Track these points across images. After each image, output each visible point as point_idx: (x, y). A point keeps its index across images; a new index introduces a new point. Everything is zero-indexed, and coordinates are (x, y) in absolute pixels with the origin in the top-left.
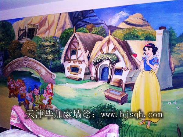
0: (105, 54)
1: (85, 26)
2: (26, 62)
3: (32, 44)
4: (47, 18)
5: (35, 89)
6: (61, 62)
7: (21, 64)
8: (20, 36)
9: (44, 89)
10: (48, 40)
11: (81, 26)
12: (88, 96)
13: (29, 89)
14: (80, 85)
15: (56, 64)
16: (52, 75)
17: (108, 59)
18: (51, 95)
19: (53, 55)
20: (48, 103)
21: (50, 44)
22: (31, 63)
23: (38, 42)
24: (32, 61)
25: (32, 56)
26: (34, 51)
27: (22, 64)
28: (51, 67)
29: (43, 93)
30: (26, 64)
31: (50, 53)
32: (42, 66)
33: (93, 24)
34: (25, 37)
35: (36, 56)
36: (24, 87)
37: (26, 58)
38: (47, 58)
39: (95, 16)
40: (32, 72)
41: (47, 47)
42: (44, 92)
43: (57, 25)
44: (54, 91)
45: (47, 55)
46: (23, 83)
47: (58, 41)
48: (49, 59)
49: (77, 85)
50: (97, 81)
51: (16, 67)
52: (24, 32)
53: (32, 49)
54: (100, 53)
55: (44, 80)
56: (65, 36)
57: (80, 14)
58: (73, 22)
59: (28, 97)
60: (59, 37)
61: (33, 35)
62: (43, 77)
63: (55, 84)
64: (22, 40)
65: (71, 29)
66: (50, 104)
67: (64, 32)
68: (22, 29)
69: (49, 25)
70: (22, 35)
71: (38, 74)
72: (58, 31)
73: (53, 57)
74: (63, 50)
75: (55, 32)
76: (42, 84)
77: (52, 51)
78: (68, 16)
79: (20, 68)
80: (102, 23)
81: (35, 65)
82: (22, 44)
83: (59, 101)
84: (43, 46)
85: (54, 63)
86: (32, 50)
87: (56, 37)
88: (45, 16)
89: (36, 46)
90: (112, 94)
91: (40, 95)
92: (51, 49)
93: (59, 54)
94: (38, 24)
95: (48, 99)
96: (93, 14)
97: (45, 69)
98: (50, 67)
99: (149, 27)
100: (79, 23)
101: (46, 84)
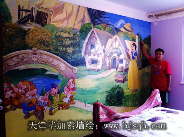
0: (114, 49)
1: (101, 24)
2: (35, 56)
3: (44, 32)
4: (64, 5)
5: (51, 89)
6: (81, 55)
7: (25, 60)
8: (21, 18)
9: (65, 86)
10: (66, 31)
11: (98, 23)
12: (105, 82)
13: (43, 91)
14: (99, 74)
15: (77, 57)
16: (72, 69)
17: (116, 53)
18: (73, 91)
19: (73, 48)
20: (70, 100)
21: (70, 36)
22: (44, 57)
23: (53, 31)
24: (46, 55)
25: (46, 48)
26: (47, 42)
27: (28, 59)
28: (72, 61)
29: (64, 91)
30: (36, 59)
31: (70, 46)
32: (60, 60)
33: (106, 24)
34: (31, 21)
35: (52, 48)
36: (34, 90)
37: (35, 50)
38: (66, 51)
39: (107, 18)
40: (46, 69)
41: (65, 39)
42: (65, 89)
43: (77, 17)
44: (76, 85)
45: (66, 48)
46: (31, 85)
47: (78, 33)
48: (69, 52)
49: (97, 75)
50: (110, 69)
51: (15, 65)
52: (29, 15)
53: (44, 39)
54: (111, 48)
55: (64, 76)
56: (84, 30)
57: (97, 12)
58: (91, 18)
59: (42, 101)
60: (79, 30)
61: (46, 22)
62: (62, 73)
63: (76, 78)
64: (25, 25)
65: (90, 24)
66: (72, 100)
67: (83, 26)
68: (24, 8)
69: (68, 15)
70: (25, 17)
71: (56, 70)
72: (77, 24)
73: (73, 50)
74: (83, 43)
75: (75, 24)
76: (62, 81)
77: (72, 44)
78: (86, 11)
79: (24, 64)
80: (112, 25)
81: (51, 59)
82: (27, 31)
83: (82, 94)
84: (61, 37)
85: (75, 56)
86: (44, 41)
87: (75, 29)
88: (62, 3)
89: (51, 36)
90: (119, 77)
91: (60, 95)
92: (71, 42)
93: (80, 47)
94: (52, 10)
95: (69, 96)
96: (106, 15)
97: (65, 63)
98: (70, 61)
99: (133, 33)
100: (96, 20)
101: (67, 81)
